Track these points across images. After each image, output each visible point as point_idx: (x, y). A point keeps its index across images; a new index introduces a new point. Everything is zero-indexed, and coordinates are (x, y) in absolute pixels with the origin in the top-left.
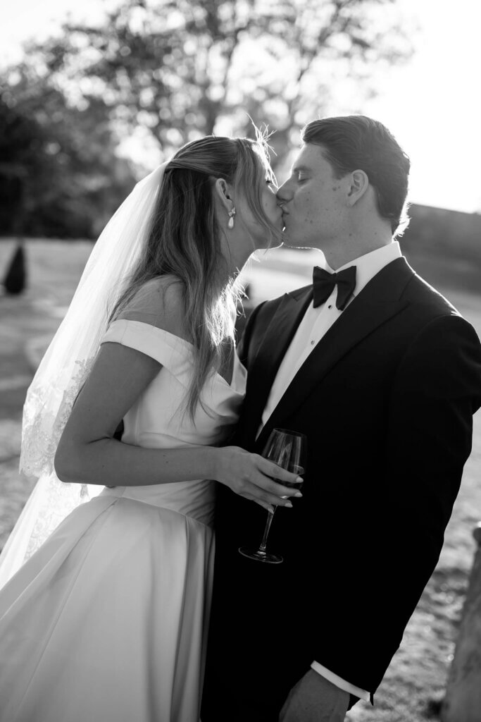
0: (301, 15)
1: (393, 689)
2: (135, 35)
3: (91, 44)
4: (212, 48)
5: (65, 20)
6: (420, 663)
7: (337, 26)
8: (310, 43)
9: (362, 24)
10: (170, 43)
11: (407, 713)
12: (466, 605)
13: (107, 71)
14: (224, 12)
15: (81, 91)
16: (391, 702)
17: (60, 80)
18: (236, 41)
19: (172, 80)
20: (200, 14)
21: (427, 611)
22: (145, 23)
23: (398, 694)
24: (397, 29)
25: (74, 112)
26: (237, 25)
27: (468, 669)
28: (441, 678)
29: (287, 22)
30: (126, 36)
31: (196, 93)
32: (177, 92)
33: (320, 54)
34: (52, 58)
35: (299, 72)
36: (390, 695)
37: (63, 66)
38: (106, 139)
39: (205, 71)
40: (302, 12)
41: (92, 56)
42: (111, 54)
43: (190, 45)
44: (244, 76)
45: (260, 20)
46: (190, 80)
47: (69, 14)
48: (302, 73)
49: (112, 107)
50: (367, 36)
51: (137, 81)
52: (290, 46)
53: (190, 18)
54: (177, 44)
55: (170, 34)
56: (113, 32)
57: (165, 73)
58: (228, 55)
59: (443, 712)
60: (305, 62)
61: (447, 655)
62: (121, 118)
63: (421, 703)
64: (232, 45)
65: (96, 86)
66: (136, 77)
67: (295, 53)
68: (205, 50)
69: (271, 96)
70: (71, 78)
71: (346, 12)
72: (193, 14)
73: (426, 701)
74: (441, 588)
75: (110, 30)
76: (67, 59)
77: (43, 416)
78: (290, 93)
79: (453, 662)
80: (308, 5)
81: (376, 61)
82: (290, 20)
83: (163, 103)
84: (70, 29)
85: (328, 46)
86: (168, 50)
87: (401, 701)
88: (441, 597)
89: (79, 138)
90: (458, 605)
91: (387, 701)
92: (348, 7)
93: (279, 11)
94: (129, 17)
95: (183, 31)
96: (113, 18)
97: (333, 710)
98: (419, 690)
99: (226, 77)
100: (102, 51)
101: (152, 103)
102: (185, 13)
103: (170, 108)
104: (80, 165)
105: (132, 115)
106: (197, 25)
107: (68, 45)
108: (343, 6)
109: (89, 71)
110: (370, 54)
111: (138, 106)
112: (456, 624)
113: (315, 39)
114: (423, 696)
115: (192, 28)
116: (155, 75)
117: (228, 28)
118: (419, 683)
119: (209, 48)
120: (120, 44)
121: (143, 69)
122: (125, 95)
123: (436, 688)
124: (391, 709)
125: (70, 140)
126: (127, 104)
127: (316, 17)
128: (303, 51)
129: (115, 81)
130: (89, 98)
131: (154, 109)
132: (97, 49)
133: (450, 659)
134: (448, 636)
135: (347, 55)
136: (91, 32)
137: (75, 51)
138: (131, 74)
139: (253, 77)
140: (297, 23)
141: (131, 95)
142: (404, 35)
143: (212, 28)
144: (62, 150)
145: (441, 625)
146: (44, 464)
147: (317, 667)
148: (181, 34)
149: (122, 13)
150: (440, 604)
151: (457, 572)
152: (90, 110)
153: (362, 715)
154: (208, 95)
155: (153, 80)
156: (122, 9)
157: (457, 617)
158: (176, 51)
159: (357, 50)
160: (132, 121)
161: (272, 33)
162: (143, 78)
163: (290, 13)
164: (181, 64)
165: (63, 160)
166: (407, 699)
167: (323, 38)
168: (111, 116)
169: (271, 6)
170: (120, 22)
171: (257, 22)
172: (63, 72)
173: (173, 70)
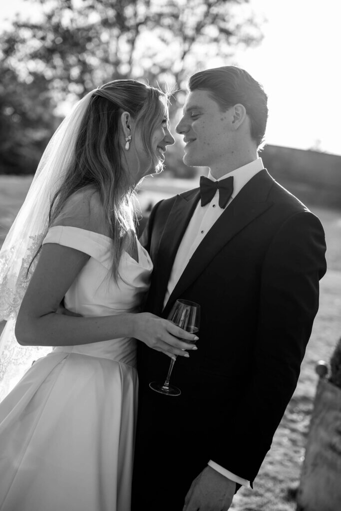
0: (183, 13)
1: (262, 482)
2: (65, 29)
3: (34, 36)
4: (120, 37)
5: (15, 19)
6: (281, 463)
7: (209, 20)
8: (190, 32)
9: (226, 18)
10: (91, 34)
11: (273, 498)
12: (312, 421)
13: (46, 55)
14: (129, 11)
15: (28, 69)
16: (261, 491)
17: (13, 62)
18: (137, 32)
19: (93, 61)
20: (111, 13)
21: (285, 427)
22: (72, 21)
23: (266, 485)
24: (251, 21)
25: (24, 84)
26: (138, 21)
27: (315, 465)
28: (296, 473)
29: (173, 18)
30: (60, 30)
31: (110, 69)
32: (96, 69)
33: (197, 40)
34: (6, 46)
35: (183, 53)
36: (261, 486)
37: (15, 53)
38: (47, 104)
39: (116, 54)
40: (183, 10)
41: (35, 44)
42: (48, 43)
43: (105, 36)
44: (144, 57)
45: (154, 17)
46: (106, 60)
47: (17, 15)
48: (185, 53)
49: (51, 80)
50: (230, 26)
51: (68, 62)
52: (175, 35)
53: (104, 17)
54: (95, 35)
55: (90, 28)
56: (50, 27)
57: (88, 55)
58: (132, 42)
59: (298, 496)
60: (186, 46)
61: (300, 457)
62: (57, 88)
63: (282, 491)
64: (134, 35)
65: (38, 66)
66: (67, 59)
67: (179, 39)
68: (116, 39)
69: (163, 70)
70: (20, 60)
71: (215, 10)
72: (106, 14)
73: (286, 489)
74: (294, 410)
75: (48, 25)
76: (17, 47)
77: (8, 277)
78: (177, 67)
79: (304, 462)
80: (187, 6)
81: (237, 44)
82: (176, 16)
83: (87, 77)
84: (18, 25)
85: (203, 34)
86: (89, 39)
87: (268, 490)
88: (294, 417)
89: (27, 103)
90: (307, 422)
91: (258, 490)
92: (216, 6)
93: (167, 10)
94: (61, 16)
95: (99, 25)
96: (50, 17)
97: (225, 495)
98: (281, 481)
99: (131, 58)
100: (42, 41)
101: (79, 76)
102: (100, 13)
103: (92, 81)
104: (29, 122)
105: (65, 86)
106: (110, 21)
107: (17, 37)
108: (213, 6)
109: (33, 55)
110: (233, 39)
111: (69, 79)
112: (305, 435)
113: (193, 29)
114: (284, 486)
115: (106, 23)
116: (81, 57)
117: (131, 23)
118: (281, 477)
119: (118, 37)
120: (54, 36)
121: (72, 54)
122: (59, 72)
123: (293, 480)
124: (261, 495)
125: (21, 105)
126: (61, 78)
127: (193, 14)
128: (185, 38)
129: (53, 62)
130: (33, 74)
131: (80, 81)
132: (39, 39)
133: (302, 459)
134: (300, 444)
135: (216, 40)
136: (34, 27)
137: (23, 41)
138: (63, 57)
139: (151, 57)
140: (180, 18)
141: (63, 71)
142: (256, 26)
143: (120, 23)
144: (15, 113)
145: (295, 436)
146: (10, 312)
147: (212, 464)
148: (98, 28)
149: (56, 14)
150: (293, 421)
151: (305, 399)
152: (34, 82)
153: (241, 501)
154: (119, 71)
155: (79, 61)
156: (56, 11)
157: (306, 430)
158: (95, 40)
159: (223, 36)
160: (65, 90)
161: (162, 26)
162: (72, 59)
163: (175, 11)
164: (98, 49)
165: (16, 119)
166: (273, 488)
167: (199, 28)
168: (50, 86)
169: (162, 6)
170: (55, 20)
171: (151, 18)
172: (15, 56)
173: (93, 54)
